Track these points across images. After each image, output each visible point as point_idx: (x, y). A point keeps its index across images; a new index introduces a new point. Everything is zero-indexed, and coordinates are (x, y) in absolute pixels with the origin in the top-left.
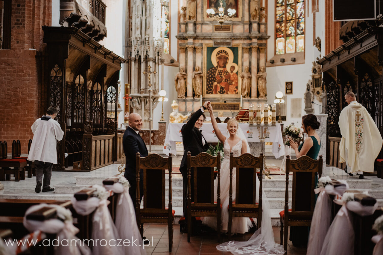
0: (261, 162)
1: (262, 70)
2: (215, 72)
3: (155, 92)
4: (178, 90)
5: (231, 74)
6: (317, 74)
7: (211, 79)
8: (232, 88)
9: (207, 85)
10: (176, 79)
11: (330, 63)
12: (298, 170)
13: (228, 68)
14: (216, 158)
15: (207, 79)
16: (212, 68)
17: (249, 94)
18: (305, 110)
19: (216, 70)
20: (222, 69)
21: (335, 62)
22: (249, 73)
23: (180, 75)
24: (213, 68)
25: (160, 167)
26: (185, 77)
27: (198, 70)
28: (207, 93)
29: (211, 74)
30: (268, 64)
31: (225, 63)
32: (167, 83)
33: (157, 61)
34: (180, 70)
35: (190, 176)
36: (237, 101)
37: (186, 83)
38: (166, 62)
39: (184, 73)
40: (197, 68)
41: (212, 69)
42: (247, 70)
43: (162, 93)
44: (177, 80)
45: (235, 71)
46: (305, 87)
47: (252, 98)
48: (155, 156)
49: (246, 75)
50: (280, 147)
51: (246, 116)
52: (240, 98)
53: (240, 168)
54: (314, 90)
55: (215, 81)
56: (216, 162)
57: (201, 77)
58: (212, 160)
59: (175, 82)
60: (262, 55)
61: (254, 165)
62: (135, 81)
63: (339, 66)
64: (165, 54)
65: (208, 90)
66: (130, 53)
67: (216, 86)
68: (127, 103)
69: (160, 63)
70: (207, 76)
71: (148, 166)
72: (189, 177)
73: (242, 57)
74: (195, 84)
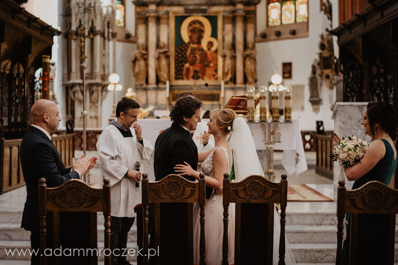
0: (283, 191)
1: (250, 46)
2: (187, 50)
3: (104, 77)
4: (136, 75)
5: (209, 53)
6: (326, 51)
7: (180, 60)
8: (209, 71)
9: (176, 68)
10: (133, 59)
11: (350, 33)
12: (363, 209)
13: (204, 44)
14: (197, 186)
15: (176, 60)
16: (181, 45)
17: (234, 80)
18: (310, 101)
19: (188, 47)
20: (195, 46)
21: (359, 30)
22: (233, 51)
23: (138, 55)
24: (184, 45)
25: (85, 207)
26: (146, 57)
27: (164, 47)
28: (176, 78)
29: (180, 53)
30: (258, 38)
31: (200, 37)
32: (120, 65)
33: (106, 35)
34: (138, 48)
35: (148, 219)
36: (216, 89)
37: (147, 65)
38: (119, 37)
39: (144, 52)
40: (162, 45)
41: (183, 47)
42: (229, 47)
43: (114, 78)
44: (135, 61)
45: (213, 49)
46: (310, 70)
47: (238, 85)
48: (77, 185)
49: (228, 53)
50: (299, 157)
51: (241, 107)
52: (220, 86)
53: (242, 204)
54: (322, 73)
55: (186, 62)
56: (197, 193)
57: (168, 57)
58: (188, 190)
59: (131, 64)
60: (250, 26)
61: (270, 197)
62: (76, 64)
63: (365, 37)
64: (118, 27)
65: (177, 75)
66: (69, 25)
67: (188, 69)
68: (46, 87)
69: (110, 37)
70: (176, 56)
71: (63, 206)
72: (145, 221)
73: (223, 29)
74: (160, 67)
